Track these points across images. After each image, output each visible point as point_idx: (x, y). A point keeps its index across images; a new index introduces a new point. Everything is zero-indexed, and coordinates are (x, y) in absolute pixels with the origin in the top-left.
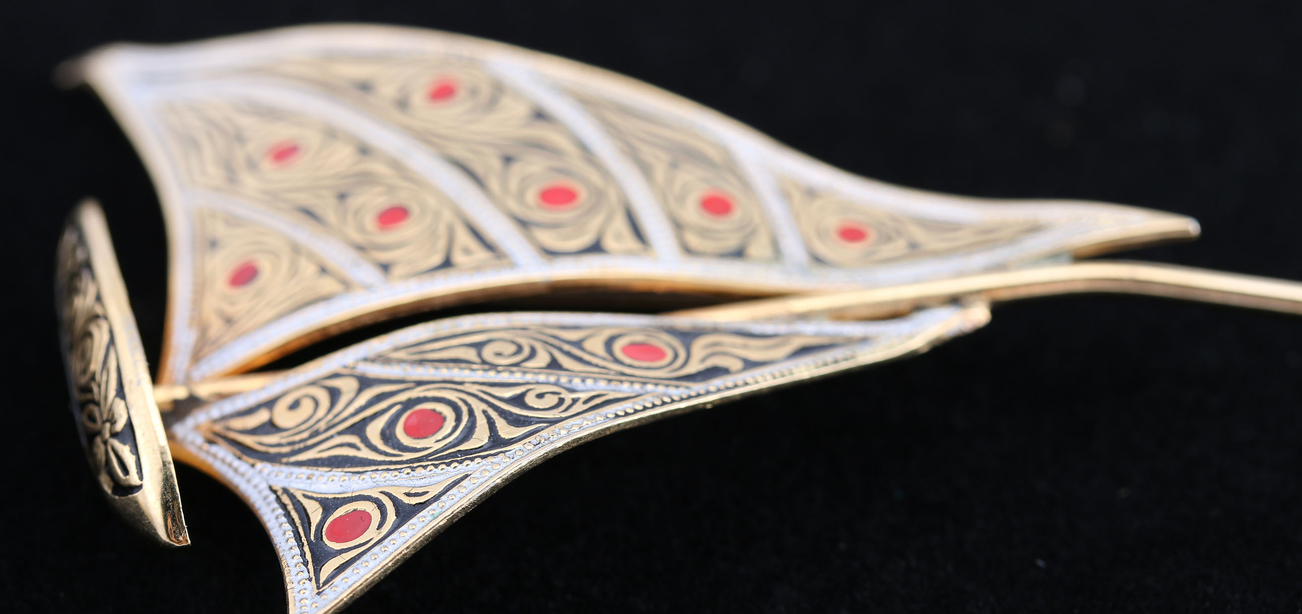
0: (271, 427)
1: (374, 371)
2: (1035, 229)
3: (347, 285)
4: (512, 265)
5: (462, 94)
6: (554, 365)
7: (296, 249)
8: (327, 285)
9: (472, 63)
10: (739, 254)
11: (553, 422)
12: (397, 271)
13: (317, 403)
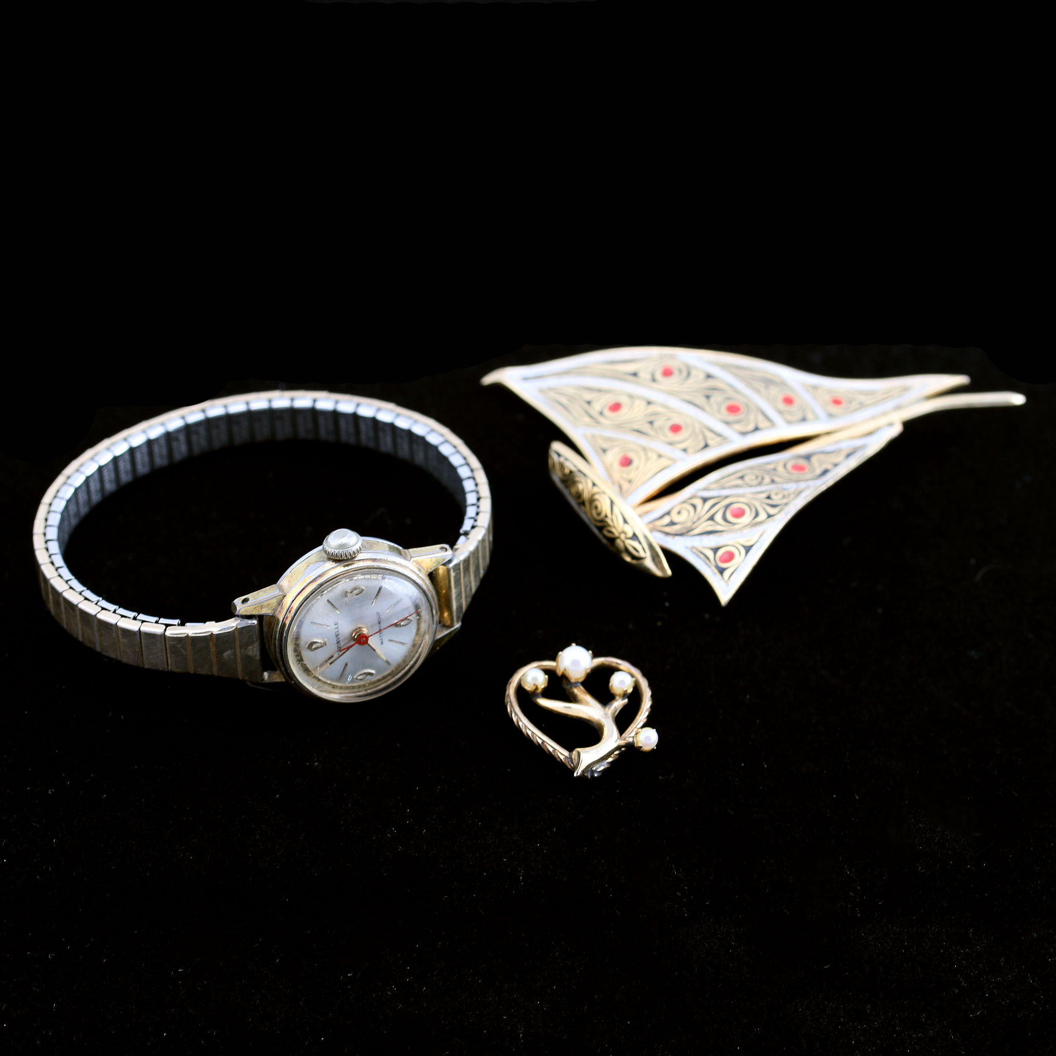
0: (672, 523)
1: (706, 494)
2: (906, 389)
3: (674, 461)
4: (730, 441)
5: (676, 373)
6: (773, 481)
7: (644, 449)
8: (664, 462)
9: (672, 357)
10: (804, 420)
11: (786, 504)
12: (690, 451)
13: (689, 512)
